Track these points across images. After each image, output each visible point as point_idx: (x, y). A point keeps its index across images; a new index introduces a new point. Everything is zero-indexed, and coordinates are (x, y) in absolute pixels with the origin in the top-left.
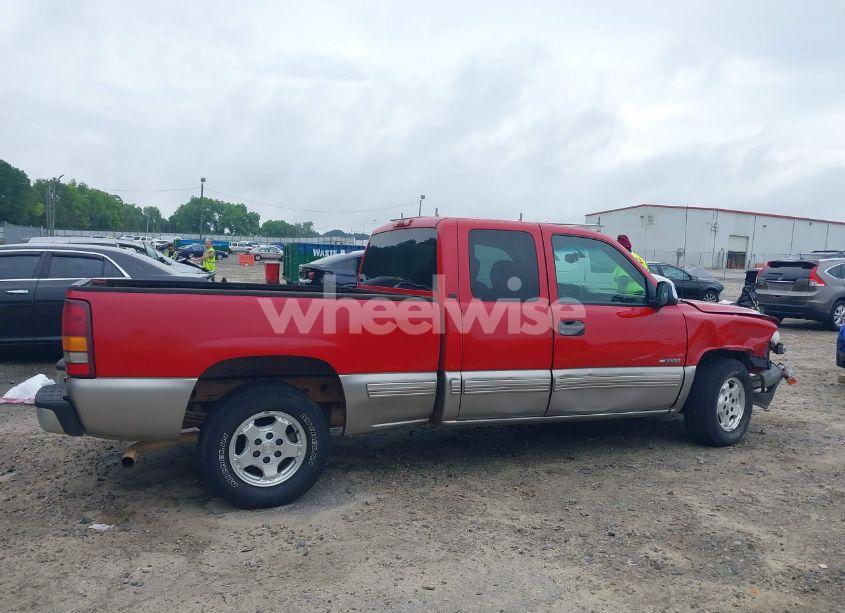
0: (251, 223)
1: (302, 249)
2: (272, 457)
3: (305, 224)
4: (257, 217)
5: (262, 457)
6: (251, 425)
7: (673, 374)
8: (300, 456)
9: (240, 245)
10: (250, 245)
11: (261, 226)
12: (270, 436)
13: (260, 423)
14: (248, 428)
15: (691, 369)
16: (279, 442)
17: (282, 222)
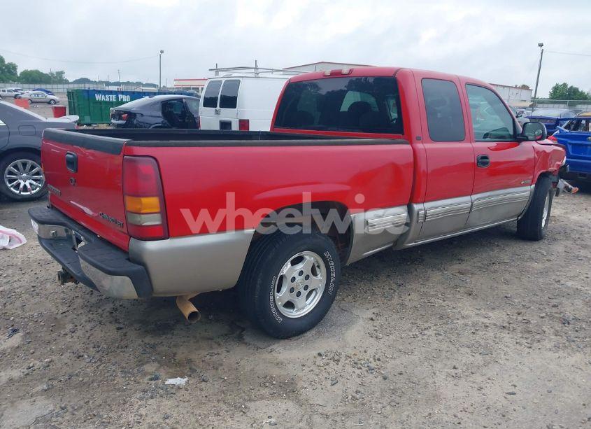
0: (9, 71)
1: (86, 94)
2: (302, 291)
3: (58, 73)
4: (15, 67)
5: (295, 292)
6: (289, 265)
7: (524, 192)
8: (322, 286)
9: (9, 91)
10: (16, 91)
11: (19, 75)
12: (301, 273)
13: (294, 263)
14: (286, 269)
15: (533, 186)
16: (307, 277)
17: (37, 72)
